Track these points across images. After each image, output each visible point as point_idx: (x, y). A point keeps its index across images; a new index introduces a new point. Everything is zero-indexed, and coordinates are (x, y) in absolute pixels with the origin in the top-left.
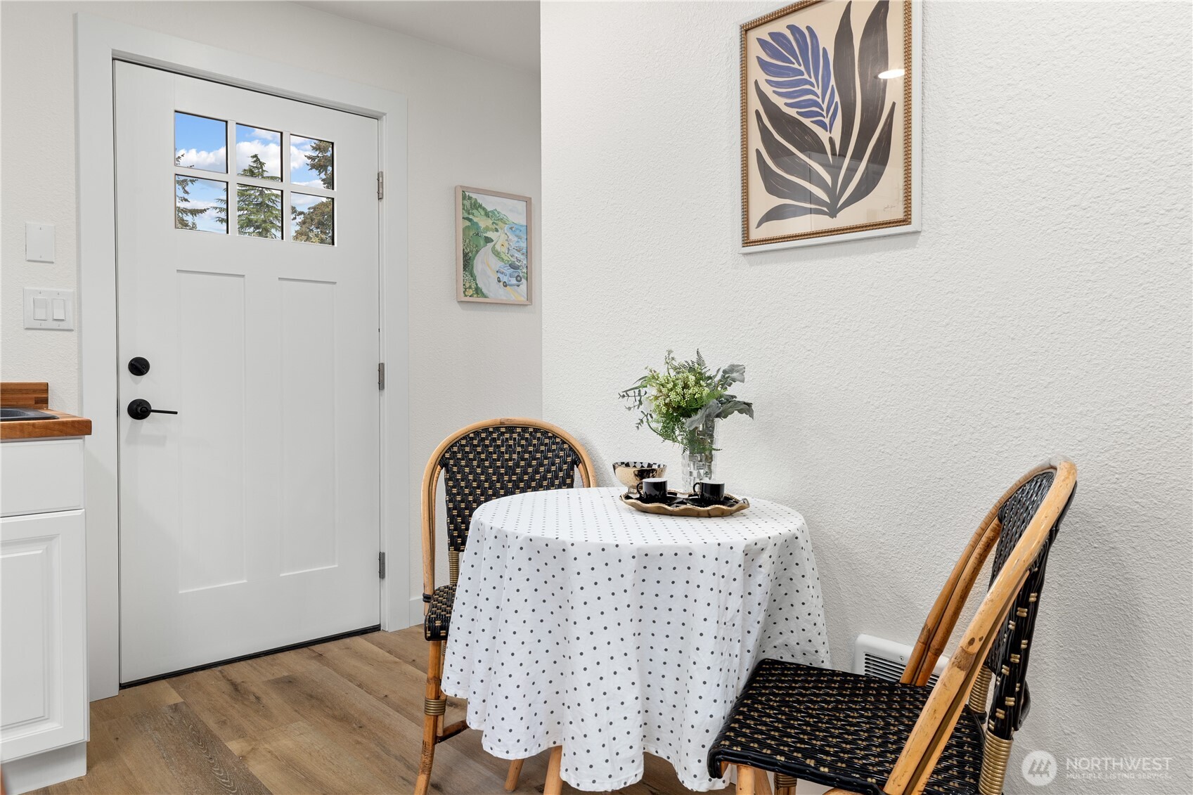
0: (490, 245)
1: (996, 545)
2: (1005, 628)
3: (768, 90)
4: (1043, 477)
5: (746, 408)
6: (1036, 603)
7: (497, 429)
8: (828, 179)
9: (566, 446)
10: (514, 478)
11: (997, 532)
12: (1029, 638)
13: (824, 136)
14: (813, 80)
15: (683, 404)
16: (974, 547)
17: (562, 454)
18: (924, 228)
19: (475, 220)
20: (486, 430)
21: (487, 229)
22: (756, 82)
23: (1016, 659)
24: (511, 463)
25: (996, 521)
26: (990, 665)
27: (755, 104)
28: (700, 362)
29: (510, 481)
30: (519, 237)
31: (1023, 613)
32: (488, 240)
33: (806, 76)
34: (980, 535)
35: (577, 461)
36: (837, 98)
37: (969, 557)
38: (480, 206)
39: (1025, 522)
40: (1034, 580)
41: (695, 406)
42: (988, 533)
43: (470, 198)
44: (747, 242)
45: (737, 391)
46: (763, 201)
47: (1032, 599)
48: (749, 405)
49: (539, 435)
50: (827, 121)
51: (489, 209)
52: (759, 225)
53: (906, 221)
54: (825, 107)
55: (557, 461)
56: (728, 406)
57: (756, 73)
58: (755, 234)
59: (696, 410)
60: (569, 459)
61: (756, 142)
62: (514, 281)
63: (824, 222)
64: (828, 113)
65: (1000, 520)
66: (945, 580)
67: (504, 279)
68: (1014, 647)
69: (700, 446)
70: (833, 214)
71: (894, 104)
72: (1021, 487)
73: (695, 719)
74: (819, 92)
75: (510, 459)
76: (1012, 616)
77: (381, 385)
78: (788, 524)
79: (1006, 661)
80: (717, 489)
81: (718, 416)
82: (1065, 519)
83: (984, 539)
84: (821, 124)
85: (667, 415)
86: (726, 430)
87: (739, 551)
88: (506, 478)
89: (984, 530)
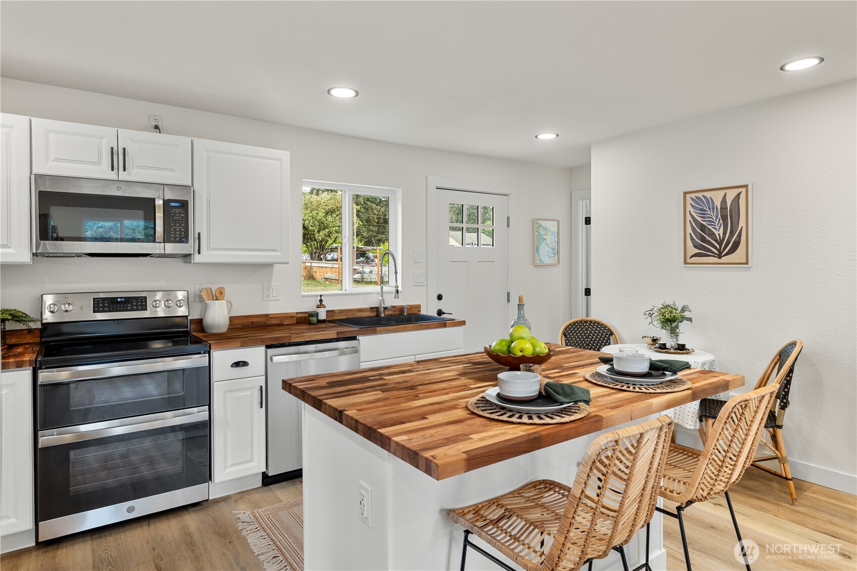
0: (545, 241)
1: (778, 364)
2: (783, 383)
3: (695, 215)
4: (794, 344)
5: (690, 320)
6: (792, 376)
7: (581, 322)
8: (718, 247)
9: (607, 328)
10: (589, 340)
11: (779, 360)
12: (790, 385)
13: (716, 233)
14: (712, 214)
15: (670, 319)
16: (772, 363)
17: (606, 331)
18: (753, 266)
19: (540, 232)
20: (577, 322)
21: (544, 235)
22: (690, 211)
23: (786, 390)
24: (587, 334)
25: (778, 356)
26: (777, 397)
27: (689, 218)
28: (674, 304)
29: (588, 341)
30: (555, 237)
31: (788, 378)
32: (544, 239)
33: (709, 212)
34: (773, 361)
35: (612, 334)
36: (721, 221)
37: (769, 367)
38: (542, 226)
39: (788, 357)
40: (791, 371)
41: (675, 319)
42: (776, 360)
43: (538, 223)
44: (686, 263)
45: (687, 314)
46: (693, 250)
47: (791, 375)
48: (691, 318)
49: (596, 324)
50: (717, 228)
51: (545, 227)
52: (691, 258)
53: (747, 263)
54: (717, 223)
55: (604, 334)
56: (684, 318)
57: (689, 208)
58: (689, 261)
59: (675, 321)
60: (609, 333)
61: (689, 230)
62: (553, 255)
63: (716, 260)
64: (718, 225)
65: (780, 356)
66: (762, 373)
67: (550, 255)
68: (786, 387)
69: (674, 332)
70: (720, 257)
71: (742, 227)
72: (786, 347)
73: (690, 410)
74: (714, 218)
75: (587, 333)
76: (785, 379)
77: (508, 301)
78: (709, 357)
79: (784, 391)
80: (683, 346)
81: (680, 322)
82: (799, 355)
83: (774, 362)
84: (716, 229)
85: (662, 322)
86: (683, 326)
87: (700, 363)
88: (586, 340)
89: (774, 359)
